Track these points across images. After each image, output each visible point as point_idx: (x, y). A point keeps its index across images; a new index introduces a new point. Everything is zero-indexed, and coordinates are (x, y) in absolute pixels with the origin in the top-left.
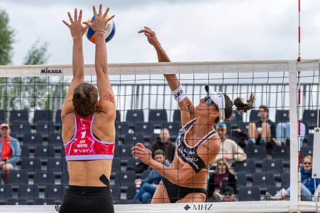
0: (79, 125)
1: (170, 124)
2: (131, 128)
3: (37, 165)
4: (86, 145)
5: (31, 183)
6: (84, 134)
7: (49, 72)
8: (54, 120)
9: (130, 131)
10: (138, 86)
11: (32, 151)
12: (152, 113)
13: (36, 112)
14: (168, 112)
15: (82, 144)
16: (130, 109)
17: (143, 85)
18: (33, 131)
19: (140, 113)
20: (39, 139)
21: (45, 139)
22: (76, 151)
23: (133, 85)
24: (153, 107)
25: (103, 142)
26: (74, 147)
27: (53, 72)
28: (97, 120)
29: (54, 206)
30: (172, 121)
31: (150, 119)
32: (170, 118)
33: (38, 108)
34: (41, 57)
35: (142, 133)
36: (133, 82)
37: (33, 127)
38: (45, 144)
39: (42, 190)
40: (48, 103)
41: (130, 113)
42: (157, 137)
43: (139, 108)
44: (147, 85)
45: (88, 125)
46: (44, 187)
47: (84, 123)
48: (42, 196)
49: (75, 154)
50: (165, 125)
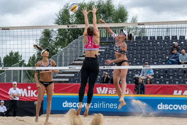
0: (89, 39)
1: (178, 40)
2: (166, 42)
3: (137, 54)
4: (91, 46)
5: (135, 59)
6: (90, 42)
7: (140, 24)
8: (142, 40)
9: (166, 43)
10: (168, 28)
11: (135, 49)
12: (173, 37)
13: (136, 37)
14: (178, 36)
15: (90, 45)
16: (165, 35)
17: (170, 28)
18: (135, 43)
19: (169, 37)
20: (137, 46)
21: (139, 46)
22: (88, 47)
23: (166, 28)
24: (173, 35)
25: (96, 45)
26: (87, 46)
27: (142, 24)
28: (94, 38)
29: (142, 66)
30: (179, 39)
31: (172, 39)
32: (178, 39)
33: (137, 36)
34: (136, 19)
35: (169, 43)
36: (167, 27)
37: (135, 42)
38: (139, 47)
39: (138, 62)
40: (140, 34)
41: (166, 37)
42: (174, 45)
43: (168, 35)
44: (171, 28)
45: (92, 39)
46: (139, 60)
47: (90, 39)
48: (138, 63)
49: (88, 48)
50: (177, 41)
